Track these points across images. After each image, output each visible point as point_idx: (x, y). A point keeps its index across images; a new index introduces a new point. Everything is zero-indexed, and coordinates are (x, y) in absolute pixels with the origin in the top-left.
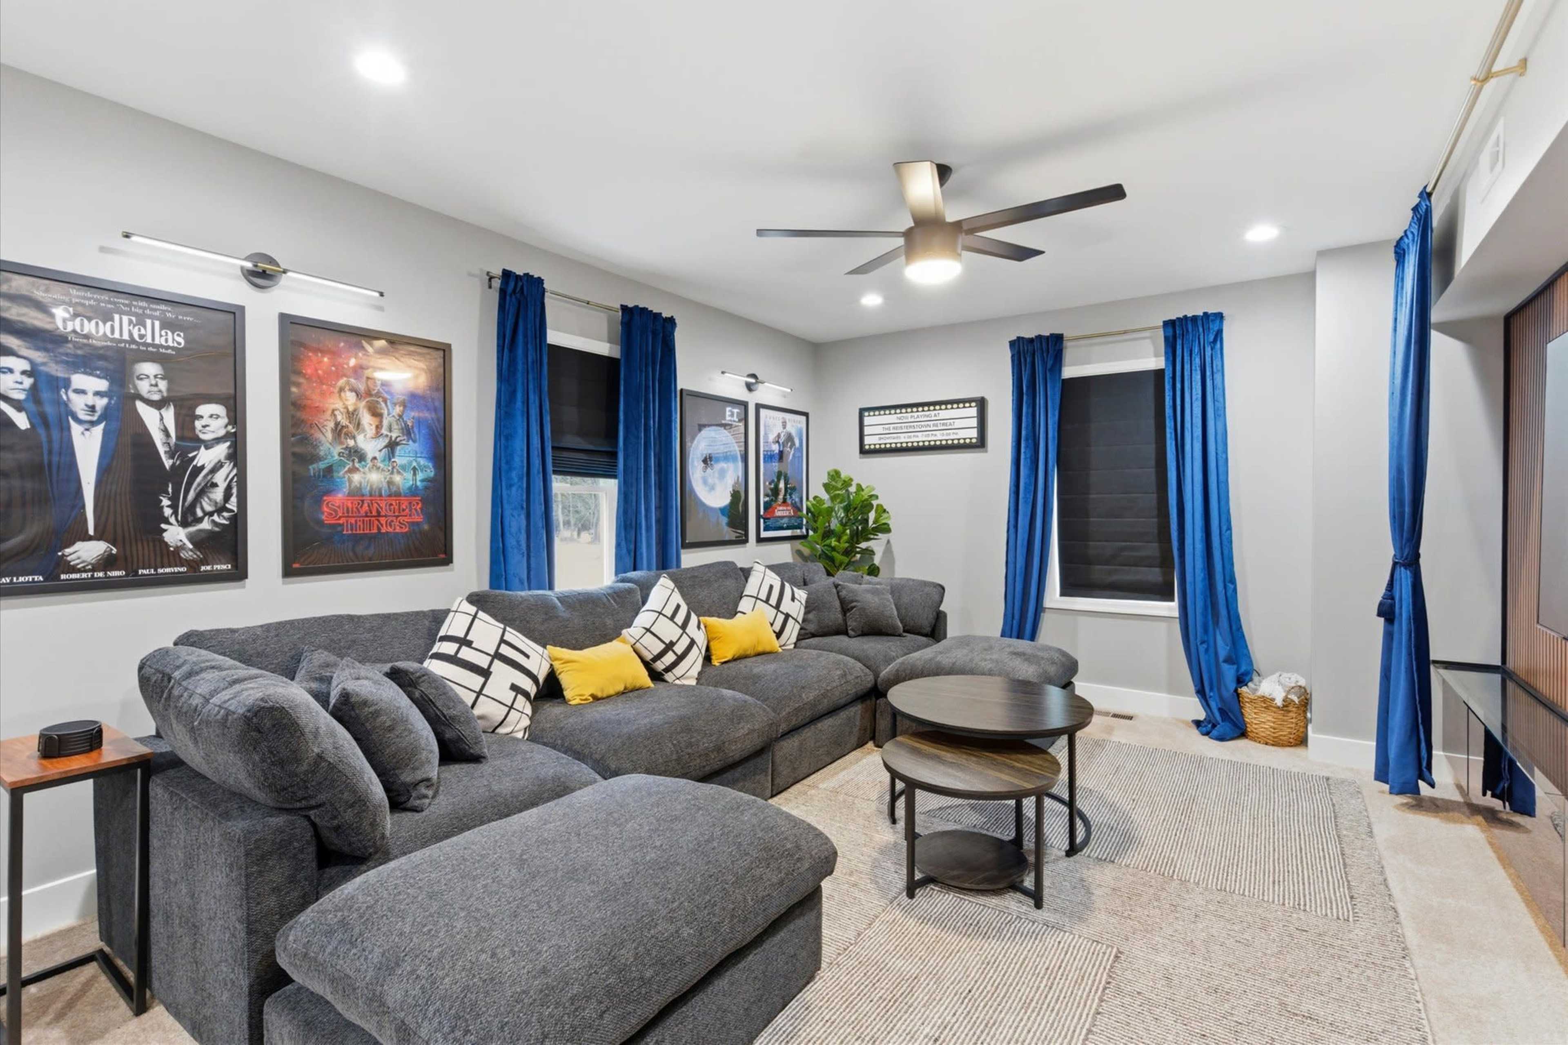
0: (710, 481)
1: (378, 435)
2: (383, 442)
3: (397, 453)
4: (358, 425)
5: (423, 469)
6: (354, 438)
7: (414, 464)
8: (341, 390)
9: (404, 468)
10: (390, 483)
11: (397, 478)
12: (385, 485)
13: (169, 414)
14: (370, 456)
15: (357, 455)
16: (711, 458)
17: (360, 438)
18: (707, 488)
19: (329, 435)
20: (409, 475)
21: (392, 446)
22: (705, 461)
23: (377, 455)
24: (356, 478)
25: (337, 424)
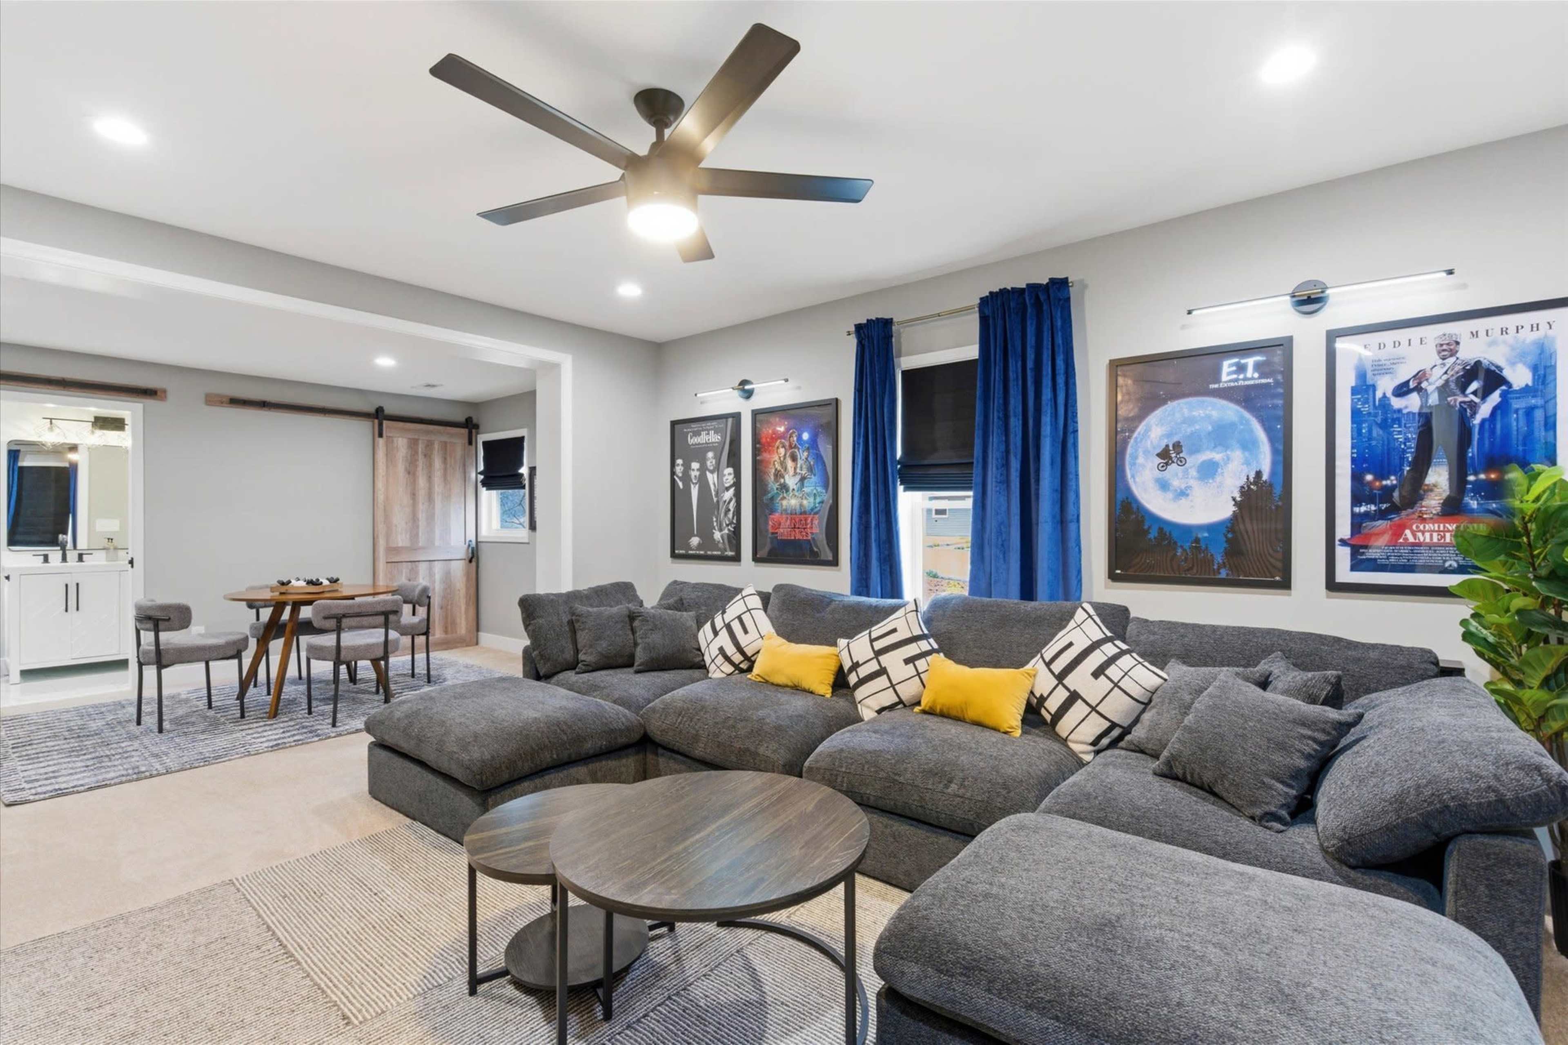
0: (1176, 483)
1: (795, 473)
2: (798, 478)
3: (805, 485)
4: (786, 469)
5: (820, 494)
6: (783, 477)
7: (815, 491)
8: (778, 448)
9: (808, 495)
10: (801, 505)
11: (805, 502)
12: (798, 507)
13: (715, 475)
14: (791, 488)
15: (784, 488)
16: (1178, 446)
17: (787, 477)
18: (1170, 495)
19: (772, 477)
20: (812, 500)
21: (803, 479)
22: (1164, 455)
23: (795, 487)
24: (785, 503)
25: (776, 470)
